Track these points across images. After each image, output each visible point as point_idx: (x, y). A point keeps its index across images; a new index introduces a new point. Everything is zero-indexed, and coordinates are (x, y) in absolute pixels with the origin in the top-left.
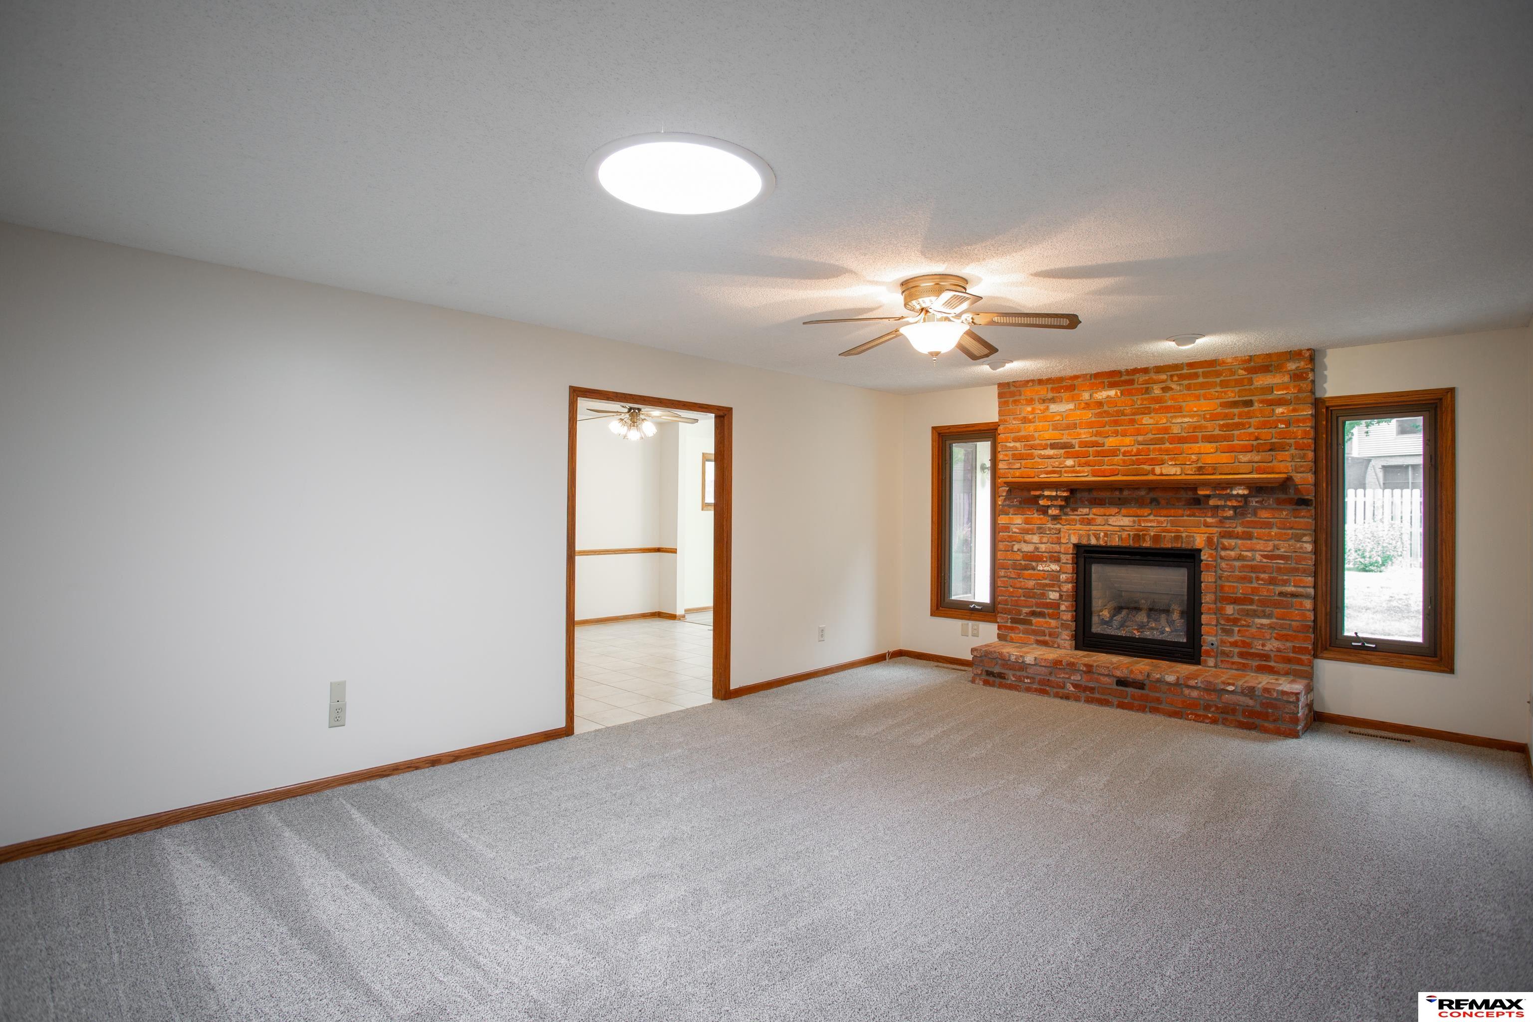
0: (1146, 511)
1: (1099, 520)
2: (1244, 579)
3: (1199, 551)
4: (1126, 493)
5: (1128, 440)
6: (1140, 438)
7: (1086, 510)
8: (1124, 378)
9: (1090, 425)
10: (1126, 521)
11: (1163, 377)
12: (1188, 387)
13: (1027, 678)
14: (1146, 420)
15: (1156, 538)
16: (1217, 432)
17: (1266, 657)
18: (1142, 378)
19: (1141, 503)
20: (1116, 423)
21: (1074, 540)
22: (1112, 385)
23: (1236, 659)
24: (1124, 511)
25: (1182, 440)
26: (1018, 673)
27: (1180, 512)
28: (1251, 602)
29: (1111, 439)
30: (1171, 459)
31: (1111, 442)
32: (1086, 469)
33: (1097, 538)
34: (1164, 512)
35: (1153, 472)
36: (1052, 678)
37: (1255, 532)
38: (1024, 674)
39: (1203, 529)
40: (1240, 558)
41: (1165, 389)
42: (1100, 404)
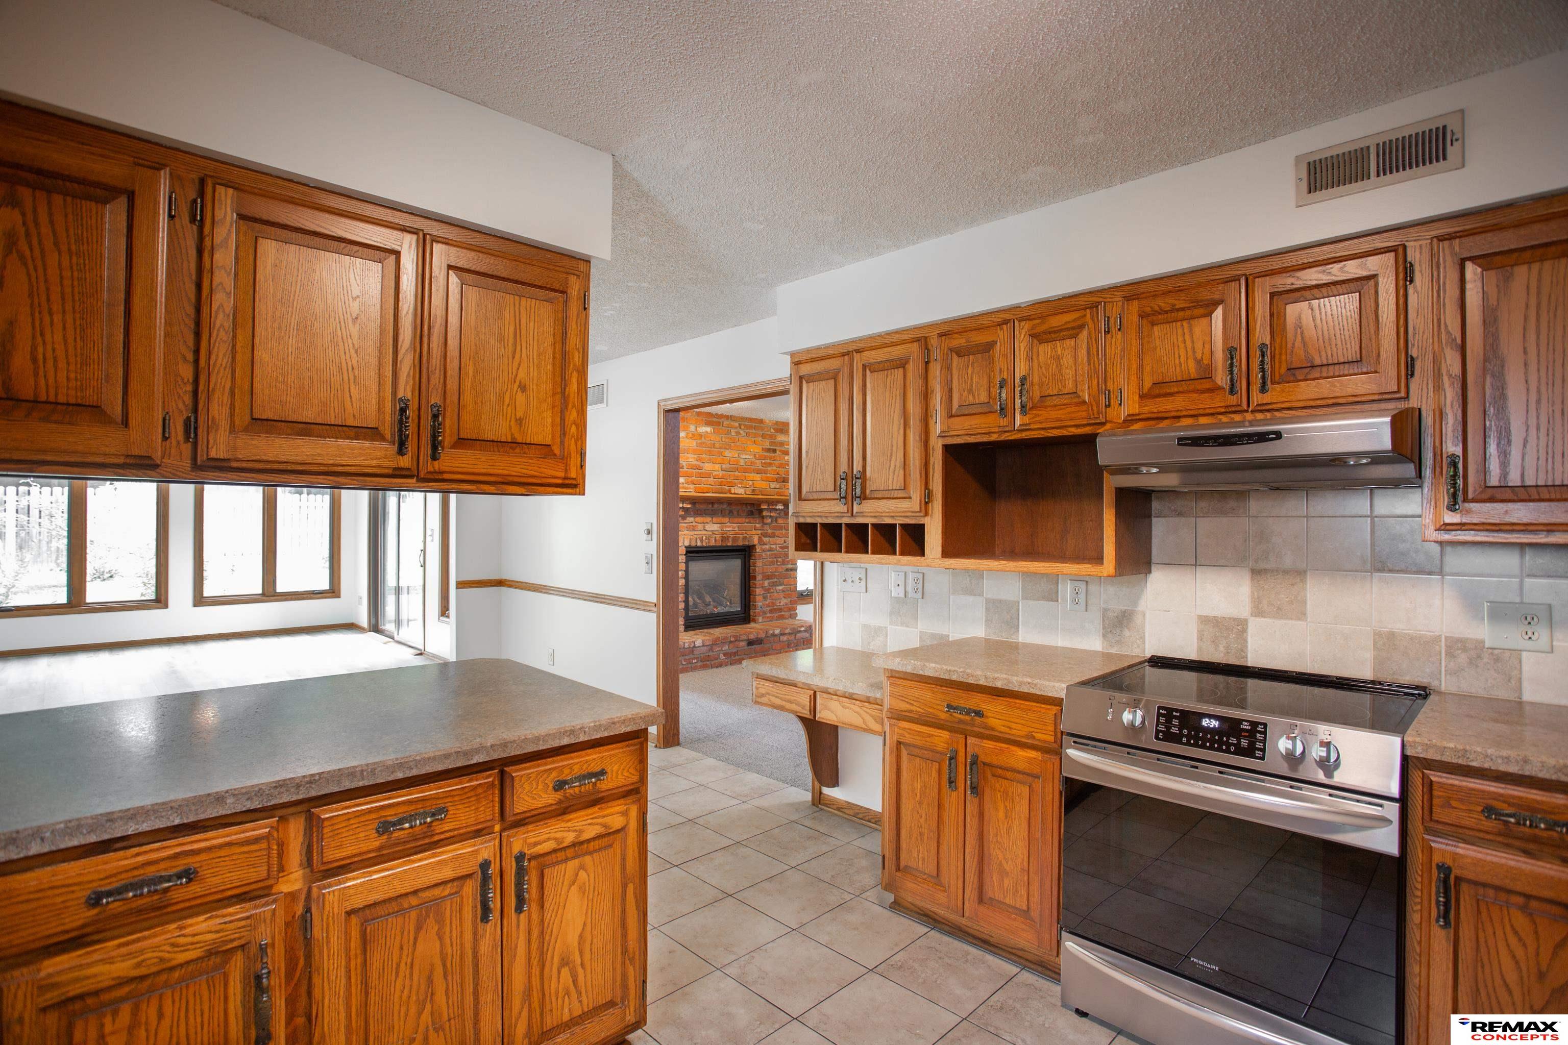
0: (726, 520)
1: (700, 526)
2: (772, 563)
3: (754, 546)
4: (716, 506)
5: (717, 467)
6: (724, 466)
7: (692, 519)
8: (714, 420)
9: (694, 452)
10: (716, 527)
11: (737, 424)
12: (748, 435)
13: (695, 658)
14: (727, 453)
15: (735, 539)
16: (760, 467)
17: (780, 610)
18: (726, 423)
19: (722, 513)
20: (710, 453)
21: (687, 544)
22: (708, 424)
23: (769, 615)
24: (714, 519)
25: (746, 471)
26: (687, 657)
27: (744, 520)
28: (775, 576)
29: (707, 465)
30: (741, 483)
31: (707, 467)
32: (692, 486)
33: (702, 541)
34: (736, 520)
35: (730, 492)
36: (711, 654)
37: (777, 532)
38: (692, 656)
39: (754, 532)
40: (771, 550)
41: (738, 433)
42: (701, 436)
